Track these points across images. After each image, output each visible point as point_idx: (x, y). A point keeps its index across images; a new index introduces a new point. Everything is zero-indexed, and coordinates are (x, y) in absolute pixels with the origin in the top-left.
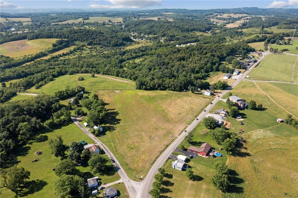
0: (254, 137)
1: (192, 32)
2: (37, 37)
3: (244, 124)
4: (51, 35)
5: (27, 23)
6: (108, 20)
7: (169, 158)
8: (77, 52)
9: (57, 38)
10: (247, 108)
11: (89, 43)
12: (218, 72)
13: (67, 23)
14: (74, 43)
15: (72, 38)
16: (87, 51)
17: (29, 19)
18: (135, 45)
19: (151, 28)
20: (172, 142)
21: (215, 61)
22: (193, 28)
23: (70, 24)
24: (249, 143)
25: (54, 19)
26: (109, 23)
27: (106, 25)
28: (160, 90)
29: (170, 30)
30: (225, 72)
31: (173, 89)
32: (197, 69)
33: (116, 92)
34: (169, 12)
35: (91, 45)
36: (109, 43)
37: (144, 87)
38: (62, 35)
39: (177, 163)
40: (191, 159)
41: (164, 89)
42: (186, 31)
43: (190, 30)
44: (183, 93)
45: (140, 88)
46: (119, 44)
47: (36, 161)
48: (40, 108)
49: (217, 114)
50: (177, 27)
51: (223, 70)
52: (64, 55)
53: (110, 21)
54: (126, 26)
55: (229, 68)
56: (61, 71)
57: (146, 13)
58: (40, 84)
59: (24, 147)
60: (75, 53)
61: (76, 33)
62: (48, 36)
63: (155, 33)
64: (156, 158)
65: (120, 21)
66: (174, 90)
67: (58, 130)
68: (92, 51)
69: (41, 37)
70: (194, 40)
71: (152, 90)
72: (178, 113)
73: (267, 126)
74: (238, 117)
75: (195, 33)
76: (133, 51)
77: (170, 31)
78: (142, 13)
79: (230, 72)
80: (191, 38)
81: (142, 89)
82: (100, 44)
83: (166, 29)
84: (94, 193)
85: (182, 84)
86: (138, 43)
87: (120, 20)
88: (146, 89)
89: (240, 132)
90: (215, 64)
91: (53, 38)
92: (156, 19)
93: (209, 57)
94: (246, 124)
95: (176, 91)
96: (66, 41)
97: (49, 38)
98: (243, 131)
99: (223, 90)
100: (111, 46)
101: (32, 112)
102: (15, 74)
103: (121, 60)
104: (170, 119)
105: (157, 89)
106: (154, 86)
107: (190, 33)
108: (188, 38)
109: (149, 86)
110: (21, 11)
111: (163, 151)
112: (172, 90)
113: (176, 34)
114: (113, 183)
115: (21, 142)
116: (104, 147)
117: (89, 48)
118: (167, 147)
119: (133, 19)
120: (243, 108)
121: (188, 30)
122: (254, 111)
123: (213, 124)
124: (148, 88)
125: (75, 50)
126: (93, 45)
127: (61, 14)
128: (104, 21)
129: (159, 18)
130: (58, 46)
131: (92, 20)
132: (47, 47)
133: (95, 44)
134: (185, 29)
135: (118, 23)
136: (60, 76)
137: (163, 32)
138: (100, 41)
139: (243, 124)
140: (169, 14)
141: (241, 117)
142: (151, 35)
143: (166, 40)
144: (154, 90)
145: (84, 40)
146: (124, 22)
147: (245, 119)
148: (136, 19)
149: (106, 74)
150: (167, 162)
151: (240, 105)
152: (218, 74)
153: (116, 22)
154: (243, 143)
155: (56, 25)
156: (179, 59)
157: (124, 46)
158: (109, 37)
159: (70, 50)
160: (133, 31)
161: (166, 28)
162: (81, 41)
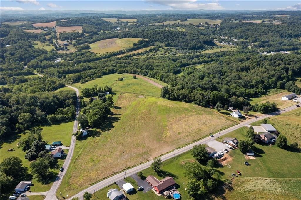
0: (249, 187)
1: (295, 38)
2: (125, 36)
3: (250, 165)
4: (136, 35)
5: (132, 23)
6: (205, 22)
7: (115, 183)
8: (152, 52)
9: (141, 38)
10: (273, 144)
11: (166, 44)
12: (282, 90)
13: (163, 24)
14: (154, 43)
15: (153, 39)
16: (162, 52)
17: (135, 20)
18: (214, 49)
19: (245, 31)
20: (138, 164)
21: (284, 76)
22: (297, 34)
23: (165, 25)
24: (235, 193)
25: (156, 20)
26: (205, 25)
27: (200, 27)
28: (183, 102)
29: (266, 34)
30: (290, 91)
31: (198, 103)
32: (253, 83)
33: (140, 97)
34: (284, 14)
35: (168, 47)
36: (187, 45)
37: (168, 96)
38: (145, 36)
39: (113, 192)
40: (138, 192)
41: (189, 101)
42: (287, 37)
43: (293, 35)
44: (207, 109)
45: (163, 97)
46: (196, 47)
47: (11, 150)
48: (54, 101)
49: (225, 143)
50: (277, 32)
51: (288, 88)
52: (138, 54)
53: (206, 23)
54: (221, 29)
55: (297, 86)
56: (113, 69)
57: (253, 16)
58: (87, 79)
59: (17, 135)
60: (149, 54)
61: (159, 33)
62: (134, 35)
63: (247, 37)
64: (102, 179)
65: (216, 24)
66: (199, 105)
67: (57, 125)
68: (166, 52)
69: (129, 36)
70: (291, 48)
71: (176, 101)
72: (179, 132)
73: (283, 176)
74: (248, 154)
75: (299, 39)
76: (207, 55)
77: (266, 36)
78: (250, 15)
79: (297, 92)
80: (287, 45)
81: (165, 98)
82: (177, 46)
83: (262, 34)
84: (11, 198)
85: (210, 98)
86: (221, 47)
87: (219, 22)
88: (169, 99)
89: (233, 175)
90: (282, 79)
91: (138, 38)
92: (259, 22)
93: (278, 71)
94: (253, 165)
95: (201, 105)
96: (147, 41)
97: (135, 38)
98: (240, 175)
99: (264, 113)
100: (188, 49)
101: (45, 105)
102: (82, 68)
103: (184, 64)
104: (164, 137)
105: (181, 100)
106: (179, 96)
107: (292, 39)
108: (284, 45)
109: (173, 96)
110: (138, 13)
111: (118, 172)
112: (196, 103)
113: (271, 40)
114: (38, 193)
115: (17, 131)
116: (71, 152)
117: (165, 50)
118: (126, 169)
119: (234, 21)
120: (268, 142)
121: (290, 36)
122: (282, 150)
123: (201, 155)
124: (171, 97)
125: (151, 51)
126: (170, 47)
127: (166, 15)
128: (200, 23)
129: (263, 21)
130: (138, 46)
131: (189, 21)
132: (129, 46)
133: (173, 46)
134: (286, 34)
135: (214, 25)
136: (110, 74)
137: (257, 37)
138: (178, 43)
139: (248, 165)
140: (281, 17)
141: (253, 154)
142: (242, 39)
143: (255, 46)
144: (178, 101)
145: (164, 41)
146: (221, 24)
147: (258, 158)
148: (236, 22)
149: (152, 77)
150: (108, 187)
151: (264, 138)
152: (280, 92)
153: (212, 24)
154: (227, 191)
155: (153, 25)
156: (241, 69)
157: (202, 50)
158: (190, 39)
159: (146, 50)
160: (224, 34)
161: (262, 32)
162: (161, 42)
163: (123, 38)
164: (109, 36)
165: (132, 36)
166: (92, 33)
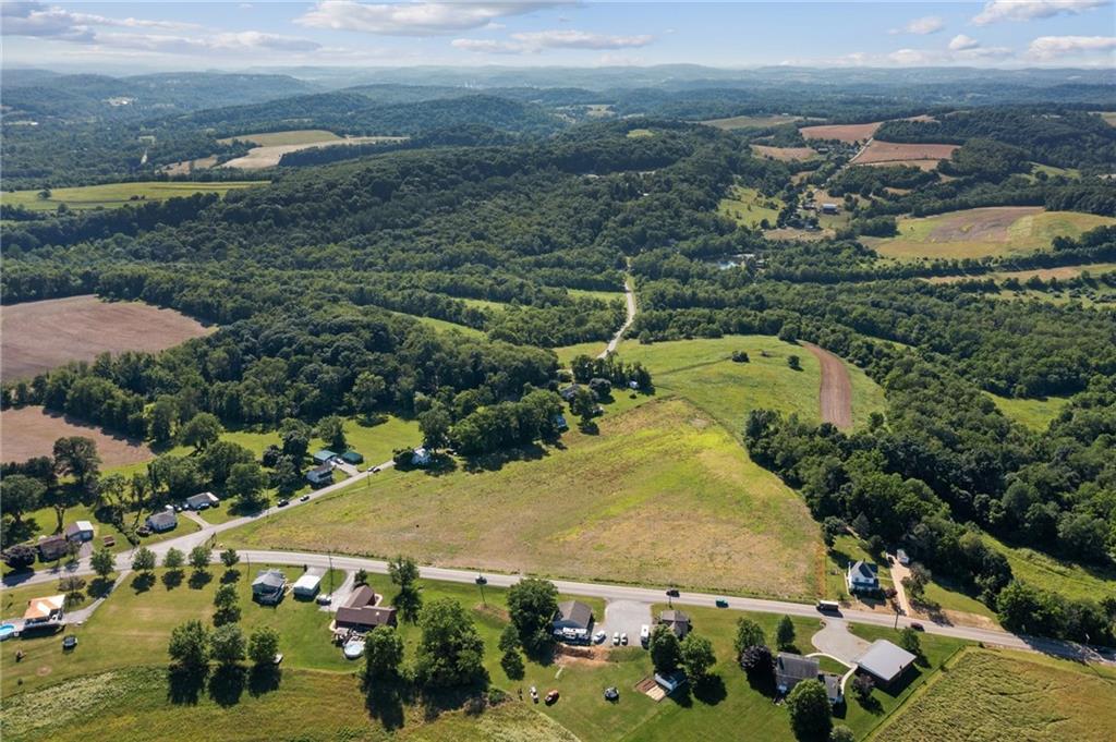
33: (696, 421)
49: (659, 623)
74: (658, 678)
130: (1068, 250)
132: (1040, 245)
141: (670, 686)
147: (670, 703)
163: (1057, 210)
164: (1020, 196)
165: (1092, 204)
166: (972, 177)
